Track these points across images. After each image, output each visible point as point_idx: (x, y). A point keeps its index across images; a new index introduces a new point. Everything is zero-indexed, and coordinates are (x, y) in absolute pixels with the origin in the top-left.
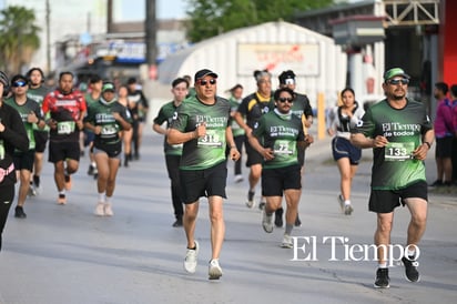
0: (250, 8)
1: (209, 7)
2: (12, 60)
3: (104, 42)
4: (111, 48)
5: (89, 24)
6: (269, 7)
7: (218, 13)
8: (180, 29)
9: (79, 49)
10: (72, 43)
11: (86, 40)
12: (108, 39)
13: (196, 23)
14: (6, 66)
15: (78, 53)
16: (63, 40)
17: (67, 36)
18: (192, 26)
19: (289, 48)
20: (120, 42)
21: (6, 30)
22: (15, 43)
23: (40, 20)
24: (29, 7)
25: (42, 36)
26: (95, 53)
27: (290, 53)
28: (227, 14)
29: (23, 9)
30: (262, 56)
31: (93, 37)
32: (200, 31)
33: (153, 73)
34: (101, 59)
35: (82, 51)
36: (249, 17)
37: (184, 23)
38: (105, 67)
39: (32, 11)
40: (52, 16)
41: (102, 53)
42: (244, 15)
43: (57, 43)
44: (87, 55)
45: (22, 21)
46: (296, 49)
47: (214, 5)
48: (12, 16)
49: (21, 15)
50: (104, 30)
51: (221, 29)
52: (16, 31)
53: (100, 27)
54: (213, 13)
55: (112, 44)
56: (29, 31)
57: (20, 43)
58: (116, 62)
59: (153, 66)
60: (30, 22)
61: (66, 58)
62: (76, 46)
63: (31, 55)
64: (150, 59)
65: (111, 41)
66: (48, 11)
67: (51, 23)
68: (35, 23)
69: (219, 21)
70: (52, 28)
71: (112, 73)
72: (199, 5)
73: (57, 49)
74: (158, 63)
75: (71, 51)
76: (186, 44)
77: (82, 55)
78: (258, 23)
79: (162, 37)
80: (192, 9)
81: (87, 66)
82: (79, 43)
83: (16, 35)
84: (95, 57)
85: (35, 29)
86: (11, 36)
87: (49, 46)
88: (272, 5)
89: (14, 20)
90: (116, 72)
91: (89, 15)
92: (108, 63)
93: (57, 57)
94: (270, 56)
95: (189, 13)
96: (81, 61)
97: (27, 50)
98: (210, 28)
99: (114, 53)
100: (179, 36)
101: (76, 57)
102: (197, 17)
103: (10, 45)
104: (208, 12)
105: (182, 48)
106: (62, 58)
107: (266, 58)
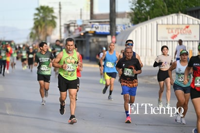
0: (164, 6)
1: (143, 6)
2: (42, 33)
3: (89, 24)
4: (92, 27)
5: (81, 15)
6: (174, 6)
7: (147, 9)
8: (128, 17)
9: (76, 28)
10: (73, 25)
11: (79, 23)
12: (90, 22)
13: (136, 14)
14: (39, 37)
15: (75, 30)
16: (68, 23)
17: (70, 21)
18: (134, 16)
19: (184, 27)
20: (97, 24)
21: (39, 18)
22: (43, 25)
23: (56, 13)
24: (50, 6)
25: (57, 21)
26: (84, 29)
27: (184, 29)
28: (152, 9)
29: (47, 8)
30: (170, 31)
31: (83, 21)
32: (138, 18)
33: (114, 40)
34: (87, 32)
35: (78, 29)
36: (163, 11)
37: (130, 14)
38: (90, 36)
39: (52, 8)
40: (62, 11)
41: (88, 30)
42: (161, 10)
43: (65, 24)
44: (80, 31)
45: (47, 14)
46: (187, 27)
47: (145, 5)
48: (42, 11)
49: (47, 10)
50: (89, 18)
51: (149, 17)
52: (44, 19)
53: (87, 16)
54: (145, 9)
55: (93, 25)
56: (51, 19)
57: (46, 25)
58: (95, 34)
59: (114, 36)
60: (51, 14)
61: (70, 32)
62: (75, 26)
63: (52, 31)
64: (113, 32)
65: (93, 23)
66: (60, 8)
67: (62, 14)
68: (54, 15)
69: (148, 13)
70: (62, 17)
71: (93, 40)
72: (137, 5)
73: (65, 28)
74: (116, 35)
75: (72, 29)
76: (130, 25)
77: (78, 31)
78: (168, 14)
79: (119, 21)
80: (134, 7)
81: (80, 36)
82: (76, 25)
83: (44, 21)
84: (84, 32)
85: (54, 17)
86: (42, 22)
87: (61, 26)
88: (175, 5)
89: (43, 13)
90: (95, 39)
91: (81, 10)
92: (91, 35)
93: (65, 32)
94: (174, 31)
95: (132, 9)
96: (77, 33)
97: (50, 29)
98: (143, 17)
99: (94, 29)
100: (127, 21)
101: (75, 32)
102: (136, 11)
103: (41, 26)
104: (142, 8)
105: (129, 27)
106: (67, 32)
107: (172, 32)
